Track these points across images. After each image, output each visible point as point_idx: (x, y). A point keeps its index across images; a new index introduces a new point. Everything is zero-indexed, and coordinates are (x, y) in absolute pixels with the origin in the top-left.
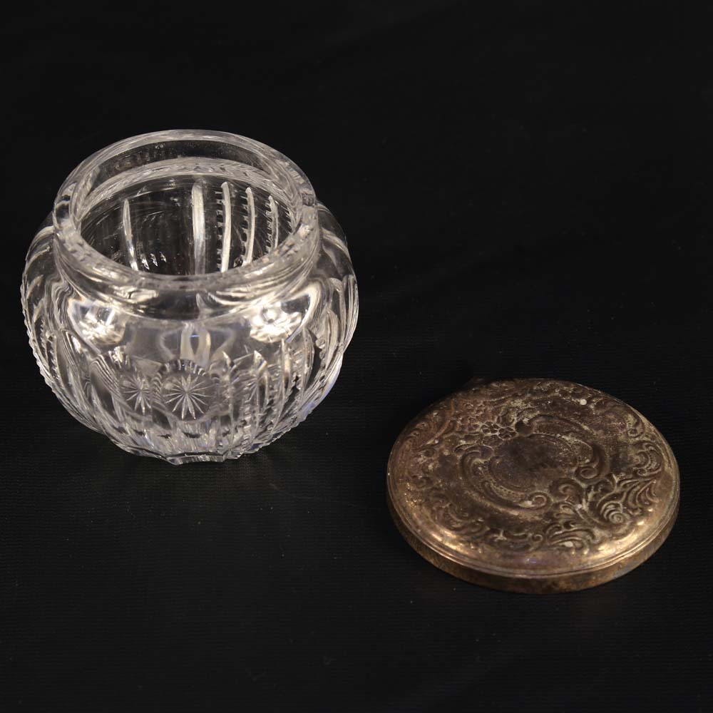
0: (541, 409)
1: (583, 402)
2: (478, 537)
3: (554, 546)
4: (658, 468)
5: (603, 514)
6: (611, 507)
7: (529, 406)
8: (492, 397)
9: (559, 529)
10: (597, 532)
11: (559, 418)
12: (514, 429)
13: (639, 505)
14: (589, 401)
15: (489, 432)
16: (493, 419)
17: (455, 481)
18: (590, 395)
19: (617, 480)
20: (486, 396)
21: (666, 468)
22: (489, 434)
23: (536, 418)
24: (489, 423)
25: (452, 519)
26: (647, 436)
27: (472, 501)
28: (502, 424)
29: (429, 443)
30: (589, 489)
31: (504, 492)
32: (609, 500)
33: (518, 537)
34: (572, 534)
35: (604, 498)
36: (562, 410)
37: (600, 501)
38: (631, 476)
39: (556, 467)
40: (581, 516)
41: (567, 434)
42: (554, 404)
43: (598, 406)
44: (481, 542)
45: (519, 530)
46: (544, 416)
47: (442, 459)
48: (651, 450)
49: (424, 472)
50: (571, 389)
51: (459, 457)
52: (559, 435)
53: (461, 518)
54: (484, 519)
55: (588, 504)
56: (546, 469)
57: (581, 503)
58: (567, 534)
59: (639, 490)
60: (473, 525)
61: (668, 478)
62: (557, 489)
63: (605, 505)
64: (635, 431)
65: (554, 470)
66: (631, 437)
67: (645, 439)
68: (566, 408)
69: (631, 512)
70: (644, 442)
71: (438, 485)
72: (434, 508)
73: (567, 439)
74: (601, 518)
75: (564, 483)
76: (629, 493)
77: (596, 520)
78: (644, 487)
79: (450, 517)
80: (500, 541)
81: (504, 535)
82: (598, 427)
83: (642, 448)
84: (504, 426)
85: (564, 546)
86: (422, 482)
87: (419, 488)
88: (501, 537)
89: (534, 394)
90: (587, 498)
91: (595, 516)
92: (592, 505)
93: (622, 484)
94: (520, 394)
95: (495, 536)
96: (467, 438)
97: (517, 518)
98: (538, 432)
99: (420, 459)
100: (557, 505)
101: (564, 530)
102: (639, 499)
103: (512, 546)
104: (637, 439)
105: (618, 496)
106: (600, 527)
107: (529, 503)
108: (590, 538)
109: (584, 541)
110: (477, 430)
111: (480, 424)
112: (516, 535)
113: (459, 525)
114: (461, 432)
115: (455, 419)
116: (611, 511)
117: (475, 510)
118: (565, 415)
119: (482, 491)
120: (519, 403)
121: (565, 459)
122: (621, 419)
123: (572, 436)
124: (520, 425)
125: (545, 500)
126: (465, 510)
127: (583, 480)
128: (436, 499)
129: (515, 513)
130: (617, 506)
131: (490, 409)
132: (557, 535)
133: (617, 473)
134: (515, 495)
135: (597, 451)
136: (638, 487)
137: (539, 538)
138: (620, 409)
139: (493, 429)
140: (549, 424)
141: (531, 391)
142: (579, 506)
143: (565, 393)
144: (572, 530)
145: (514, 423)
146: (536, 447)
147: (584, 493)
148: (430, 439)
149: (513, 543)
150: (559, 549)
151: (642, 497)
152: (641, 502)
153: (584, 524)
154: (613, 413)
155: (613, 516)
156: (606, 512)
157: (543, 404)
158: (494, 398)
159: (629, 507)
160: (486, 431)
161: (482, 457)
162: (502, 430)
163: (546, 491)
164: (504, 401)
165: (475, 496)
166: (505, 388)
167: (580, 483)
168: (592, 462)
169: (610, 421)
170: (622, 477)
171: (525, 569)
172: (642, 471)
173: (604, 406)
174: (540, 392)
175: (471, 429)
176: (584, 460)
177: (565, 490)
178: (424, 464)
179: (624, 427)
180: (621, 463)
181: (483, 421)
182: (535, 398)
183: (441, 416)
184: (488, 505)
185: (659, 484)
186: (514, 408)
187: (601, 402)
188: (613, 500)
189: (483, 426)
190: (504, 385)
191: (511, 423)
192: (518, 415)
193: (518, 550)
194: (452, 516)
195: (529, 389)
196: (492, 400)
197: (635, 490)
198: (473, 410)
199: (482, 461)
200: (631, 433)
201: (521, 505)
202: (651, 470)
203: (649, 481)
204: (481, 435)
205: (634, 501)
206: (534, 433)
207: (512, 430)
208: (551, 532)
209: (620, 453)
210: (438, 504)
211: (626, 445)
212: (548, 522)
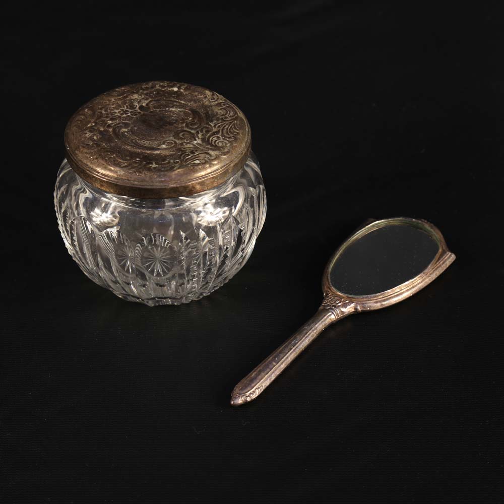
0: (151, 97)
1: (176, 89)
2: (140, 168)
3: (188, 164)
4: (235, 115)
5: (212, 143)
6: (215, 139)
7: (143, 97)
8: (118, 96)
9: (188, 155)
10: (212, 153)
11: (164, 100)
12: (139, 110)
13: (231, 135)
14: (179, 88)
15: (124, 114)
16: (124, 107)
17: (113, 143)
18: (178, 85)
19: (213, 125)
20: (115, 96)
21: (239, 114)
22: (125, 115)
23: (150, 102)
24: (122, 110)
25: (120, 162)
26: (221, 100)
27: (128, 151)
28: (130, 109)
29: (89, 126)
30: (198, 133)
31: (146, 143)
32: (213, 135)
33: (165, 164)
34: (197, 156)
35: (209, 135)
36: (165, 96)
37: (207, 137)
38: (220, 121)
39: (173, 125)
40: (198, 146)
41: (173, 107)
42: (158, 93)
43: (186, 89)
44: (143, 171)
45: (164, 160)
46: (155, 101)
47: (101, 132)
48: (227, 106)
49: (93, 141)
50: (166, 84)
51: (111, 130)
52: (167, 109)
53: (126, 160)
54: (139, 158)
55: (200, 140)
56: (167, 127)
57: (196, 140)
58: (194, 157)
59: (228, 128)
60: (135, 163)
61: (242, 119)
62: (178, 136)
63: (211, 138)
64: (214, 99)
65: (172, 126)
66: (212, 102)
67: (221, 101)
68: (166, 94)
69: (228, 139)
70: (221, 103)
71: (104, 146)
72: (107, 159)
73: (173, 109)
74: (211, 145)
75: (181, 132)
76: (223, 130)
77: (209, 147)
78: (231, 126)
79: (118, 161)
80: (155, 168)
81: (156, 164)
82: (190, 101)
83: (221, 106)
84: (132, 109)
85: (194, 163)
86: (92, 146)
87: (92, 150)
88: (154, 165)
89: (144, 90)
90: (198, 137)
91: (207, 145)
92: (203, 140)
93: (217, 126)
94: (135, 92)
95: (151, 165)
96: (112, 119)
97: (159, 155)
98: (154, 110)
99: (87, 135)
100: (182, 144)
101: (192, 155)
102: (230, 132)
103: (163, 169)
104: (216, 102)
105: (217, 132)
106: (213, 150)
107: (164, 146)
108: (209, 156)
109: (206, 159)
110: (116, 115)
111: (117, 111)
112: (163, 163)
113: (126, 164)
114: (107, 117)
115: (100, 111)
116: (216, 141)
117: (132, 155)
118: (166, 97)
119: (133, 145)
120: (136, 96)
121: (176, 120)
122: (202, 93)
123: (176, 108)
124: (141, 108)
125: (173, 143)
126: (126, 156)
127: (192, 129)
128: (105, 154)
129: (158, 152)
130: (218, 137)
131: (120, 102)
132: (187, 159)
133: (211, 121)
134: (155, 144)
135: (194, 112)
136: (227, 126)
137: (177, 162)
138: (200, 89)
139: (125, 112)
140: (159, 104)
141: (142, 89)
142: (195, 142)
143: (163, 87)
144: (196, 154)
145: (137, 107)
146: (157, 117)
147: (196, 135)
148: (89, 124)
149: (163, 167)
150: (192, 166)
151: (231, 130)
152: (231, 133)
153: (202, 150)
154: (197, 91)
155: (218, 143)
156: (213, 142)
157: (152, 95)
158: (120, 96)
159: (225, 137)
160: (122, 114)
161: (125, 128)
162: (131, 112)
163: (172, 138)
164: (126, 97)
165: (129, 148)
166: (124, 90)
167: (190, 130)
168: (193, 119)
169: (196, 96)
170: (215, 123)
171: (174, 181)
172: (226, 118)
173: (190, 89)
174: (147, 89)
175: (112, 115)
176: (189, 119)
177: (183, 135)
178: (91, 137)
179: (206, 97)
180: (211, 116)
181: (118, 109)
182: (145, 92)
183: (91, 110)
184: (139, 151)
185: (238, 123)
186: (134, 100)
187: (187, 87)
188: (215, 135)
189: (119, 112)
190: (123, 88)
191: (136, 108)
192: (138, 103)
193: (167, 171)
194: (119, 160)
195: (140, 88)
196: (119, 97)
197: (226, 128)
198: (109, 104)
199: (126, 130)
200: (211, 99)
201: (160, 148)
202: (231, 116)
203: (232, 122)
204: (120, 117)
205: (228, 134)
206: (152, 110)
207: (137, 111)
208: (184, 158)
209: (209, 111)
210: (108, 155)
211: (211, 106)
212: (180, 153)
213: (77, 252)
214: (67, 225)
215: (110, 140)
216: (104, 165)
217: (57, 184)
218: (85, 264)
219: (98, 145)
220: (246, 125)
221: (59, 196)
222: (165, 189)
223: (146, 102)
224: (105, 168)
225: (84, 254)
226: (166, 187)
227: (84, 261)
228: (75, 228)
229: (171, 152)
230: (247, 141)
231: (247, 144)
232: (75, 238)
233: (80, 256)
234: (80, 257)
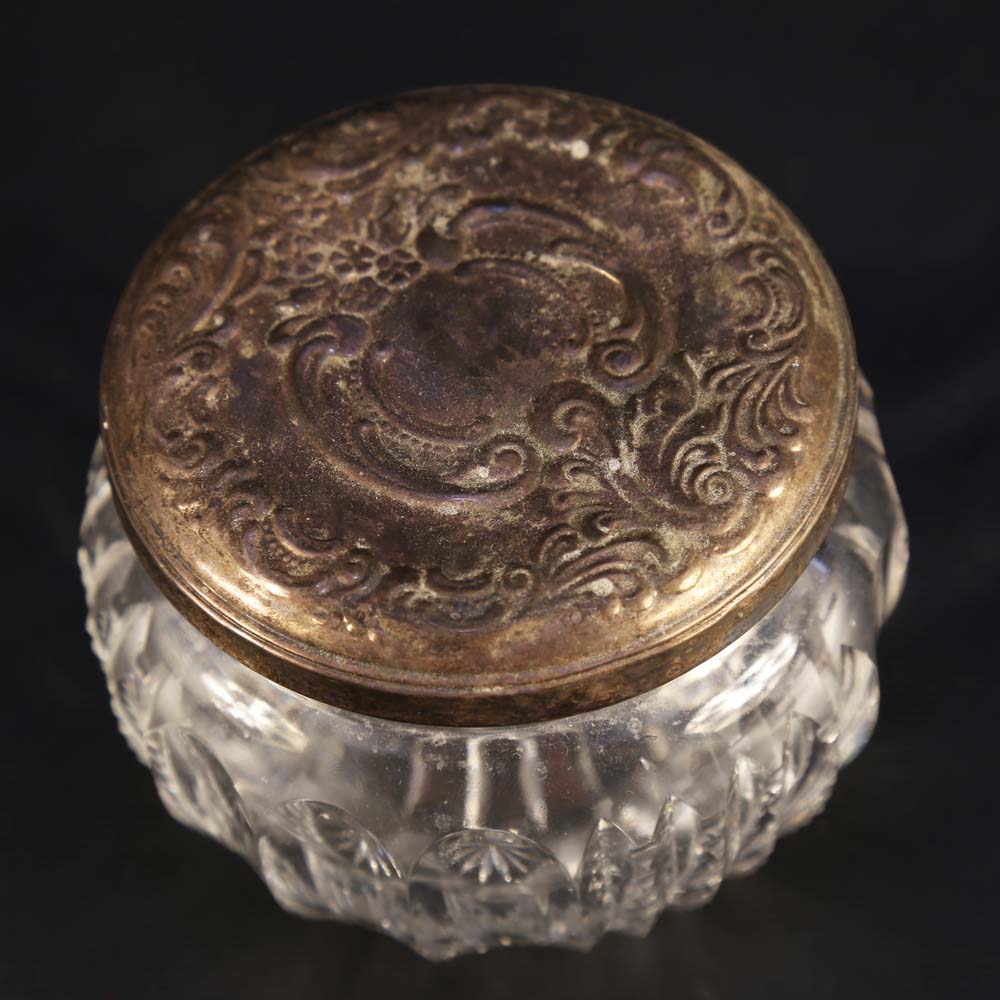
0: (477, 183)
1: (579, 149)
2: (364, 599)
3: (564, 598)
4: (798, 321)
5: (678, 482)
6: (697, 458)
7: (444, 179)
8: (346, 165)
9: (572, 544)
10: (671, 538)
11: (525, 205)
12: (414, 253)
13: (768, 440)
14: (595, 145)
15: (350, 270)
16: (357, 230)
17: (281, 432)
18: (594, 128)
20: (332, 166)
22: (352, 276)
23: (465, 211)
24: (348, 245)
25: (287, 553)
26: (755, 228)
27: (333, 486)
28: (382, 241)
29: (199, 326)
30: (630, 409)
31: (414, 445)
32: (689, 437)
33: (467, 585)
34: (604, 553)
35: (673, 430)
36: (530, 179)
37: (665, 440)
38: (732, 354)
39: (536, 353)
40: (622, 493)
41: (551, 248)
42: (505, 166)
43: (622, 154)
45: (467, 563)
46: (486, 203)
47: (239, 369)
48: (774, 270)
49: (197, 418)
50: (541, 115)
51: (283, 354)
52: (530, 256)
54: (369, 538)
55: (634, 456)
56: (512, 365)
57: (616, 453)
58: (593, 557)
59: (759, 395)
61: (827, 341)
62: (549, 420)
63: (679, 454)
64: (724, 217)
65: (534, 363)
66: (717, 238)
67: (753, 235)
68: (538, 175)
69: (749, 465)
70: (751, 245)
71: (239, 451)
72: (236, 525)
73: (552, 261)
74: (677, 496)
76: (734, 407)
77: (664, 502)
78: (772, 383)
80: (423, 604)
81: (430, 582)
82: (630, 219)
83: (748, 267)
84: (387, 246)
85: (589, 595)
86: (193, 447)
87: (188, 468)
88: (423, 590)
89: (451, 139)
90: (629, 436)
91: (660, 491)
92: (645, 455)
93: (714, 383)
94: (415, 148)
95: (407, 588)
96: (298, 296)
97: (456, 523)
98: (477, 253)
99: (180, 381)
100: (555, 469)
101: (585, 545)
102: (764, 421)
103: (454, 614)
104: (732, 241)
105: (710, 419)
106: (677, 522)
107: (482, 474)
108: (655, 560)
109: (641, 571)
110: (321, 269)
112: (461, 578)
113: (308, 570)
114: (278, 282)
115: (257, 245)
116: (699, 470)
117: (345, 514)
118: (537, 191)
119: (357, 454)
120: (416, 174)
121: (556, 327)
123: (566, 254)
124: (427, 238)
125: (523, 457)
126: (319, 520)
127: (612, 382)
128: (237, 497)
129: (449, 508)
130: (710, 449)
131: (345, 199)
132: (566, 563)
133: (697, 350)
135: (635, 291)
136: (757, 386)
137: (521, 579)
140: (501, 225)
141: (444, 135)
142: (614, 465)
143: (531, 130)
144: (603, 542)
145: (413, 234)
146: (479, 301)
147: (621, 422)
148: (199, 315)
149: (456, 605)
150: (577, 605)
151: (771, 414)
152: (769, 429)
153: (634, 517)
154: (661, 170)
155: (704, 485)
156: (685, 475)
157: (480, 170)
159: (741, 451)
160: (344, 269)
161: (342, 348)
162: (383, 260)
163: (521, 429)
164: (378, 173)
165: (337, 468)
166: (376, 133)
167: (604, 391)
168: (626, 325)
169: (655, 197)
170: (709, 361)
171: (496, 670)
172: (759, 334)
173: (636, 155)
174: (466, 135)
175: (303, 269)
176: (607, 321)
177: (569, 418)
178: (194, 394)
179: (693, 209)
181: (331, 239)
182: (455, 154)
183: (222, 242)
184: (378, 491)
185: (807, 366)
186: (405, 192)
187: (625, 143)
188: (699, 433)
189: (335, 256)
190: (371, 125)
191: (404, 237)
192: (420, 210)
193: (472, 622)
194: (285, 543)
195: (436, 131)
196: (348, 175)
197: (750, 395)
198: (299, 212)
199: (345, 361)
200: (715, 225)
201: (459, 483)
202: (781, 329)
203: (781, 363)
204: (331, 283)
205: (752, 432)
206: (467, 257)
207: (408, 256)
208: (552, 556)
209: (695, 287)
210: (244, 510)
211: (707, 261)
212: (540, 525)
215: (266, 421)
216: (221, 554)
219: (215, 446)
220: (841, 366)
222: (459, 699)
224: (226, 573)
226: (462, 693)
230: (832, 459)
231: (832, 474)
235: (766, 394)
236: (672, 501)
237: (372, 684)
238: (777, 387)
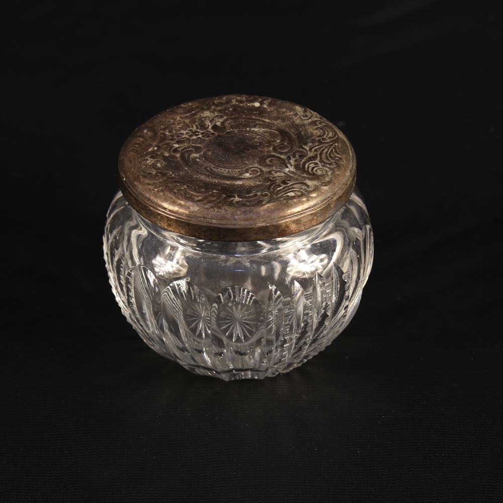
0: (226, 114)
1: (257, 104)
2: (220, 203)
3: (280, 197)
4: (335, 136)
5: (308, 170)
6: (312, 165)
7: (216, 114)
8: (185, 113)
9: (280, 186)
10: (309, 182)
11: (244, 118)
12: (212, 131)
13: (332, 161)
14: (262, 103)
15: (193, 136)
16: (192, 127)
17: (182, 171)
18: (260, 100)
19: (307, 148)
20: (181, 114)
21: (340, 136)
22: (194, 137)
23: (225, 121)
24: (191, 130)
25: (192, 195)
26: (316, 117)
27: (202, 181)
28: (201, 129)
29: (150, 150)
30: (289, 158)
31: (225, 171)
32: (309, 161)
33: (250, 197)
34: (291, 187)
35: (303, 161)
36: (243, 113)
37: (301, 163)
38: (317, 144)
39: (256, 149)
40: (291, 175)
41: (255, 126)
42: (234, 110)
43: (270, 105)
44: (223, 206)
45: (249, 192)
46: (232, 119)
47: (165, 158)
48: (324, 125)
49: (156, 169)
50: (244, 99)
51: (178, 155)
52: (248, 129)
53: (200, 193)
54: (217, 190)
55: (293, 167)
56: (250, 151)
57: (287, 167)
58: (287, 188)
59: (327, 152)
60: (212, 195)
61: (344, 142)
62: (264, 161)
63: (307, 165)
64: (306, 116)
65: (256, 151)
66: (305, 120)
67: (316, 119)
68: (246, 111)
69: (328, 166)
70: (316, 121)
71: (171, 175)
72: (175, 191)
73: (256, 130)
74: (308, 173)
75: (268, 157)
76: (321, 154)
77: (305, 175)
78: (331, 149)
79: (190, 193)
80: (237, 202)
81: (239, 196)
82: (276, 119)
83: (317, 125)
84: (203, 130)
85: (288, 196)
86: (156, 175)
87: (156, 180)
88: (237, 199)
89: (216, 105)
90: (290, 164)
91: (303, 173)
92: (297, 167)
93: (313, 150)
94: (206, 108)
95: (232, 199)
96: (178, 142)
97: (242, 186)
98: (231, 130)
99: (148, 162)
100: (270, 172)
101: (284, 186)
102: (330, 157)
103: (248, 204)
104: (310, 120)
105: (314, 158)
106: (311, 179)
107: (247, 175)
108: (306, 187)
109: (302, 190)
110: (183, 136)
111: (184, 132)
112: (248, 196)
113: (200, 198)
114: (172, 140)
115: (163, 132)
116: (313, 168)
117: (208, 186)
118: (246, 115)
119: (208, 173)
120: (207, 114)
121: (261, 143)
122: (291, 110)
123: (259, 127)
124: (215, 127)
125: (259, 171)
126: (200, 187)
127: (281, 153)
128: (173, 185)
129: (240, 183)
130: (316, 164)
131: (187, 121)
132: (279, 190)
133: (306, 144)
134: (235, 172)
135: (283, 133)
136: (326, 150)
137: (266, 195)
138: (288, 104)
139: (195, 133)
140: (237, 123)
141: (214, 104)
142: (287, 170)
143: (241, 102)
144: (289, 185)
145: (210, 127)
146: (235, 139)
147: (287, 161)
148: (149, 148)
149: (248, 201)
150: (285, 199)
151: (332, 155)
152: (332, 158)
153: (297, 179)
154: (284, 107)
155: (316, 170)
156: (310, 169)
157: (227, 111)
158: (187, 113)
159: (325, 163)
160: (191, 136)
161: (197, 152)
162: (202, 134)
163: (256, 165)
164: (195, 114)
165: (203, 177)
166: (192, 106)
167: (279, 156)
168: (282, 141)
169: (283, 113)
170: (310, 146)
171: (263, 218)
172: (324, 139)
173: (275, 104)
174: (221, 104)
175: (178, 136)
176: (276, 141)
177: (271, 161)
178: (153, 164)
179: (296, 114)
180: (305, 138)
181: (185, 130)
182: (218, 108)
183: (151, 131)
184: (216, 181)
185: (340, 146)
186: (205, 118)
187: (271, 102)
188: (311, 160)
189: (187, 133)
190: (190, 104)
191: (208, 127)
192: (211, 121)
193: (253, 206)
194: (192, 193)
195: (211, 103)
196: (186, 115)
197: (324, 152)
198: (174, 124)
199: (197, 155)
200: (304, 117)
201: (242, 177)
202: (330, 138)
203: (332, 145)
204: (188, 139)
205: (327, 159)
206: (228, 131)
207: (210, 132)
208: (274, 189)
209: (301, 131)
210: (177, 187)
211: (304, 125)
212: (269, 183)
213: (134, 312)
214: (122, 277)
215: (177, 168)
216: (172, 198)
217: (108, 225)
218: (144, 327)
219: (164, 175)
220: (349, 148)
221: (110, 241)
222: (250, 229)
223: (221, 120)
224: (174, 203)
225: (143, 315)
226: (253, 226)
227: (142, 323)
228: (132, 281)
229: (258, 183)
230: (352, 168)
231: (353, 172)
232: (132, 294)
233: (138, 316)
234: (137, 319)
235: (329, 151)
236: (307, 175)
237: (224, 227)
238: (332, 149)
